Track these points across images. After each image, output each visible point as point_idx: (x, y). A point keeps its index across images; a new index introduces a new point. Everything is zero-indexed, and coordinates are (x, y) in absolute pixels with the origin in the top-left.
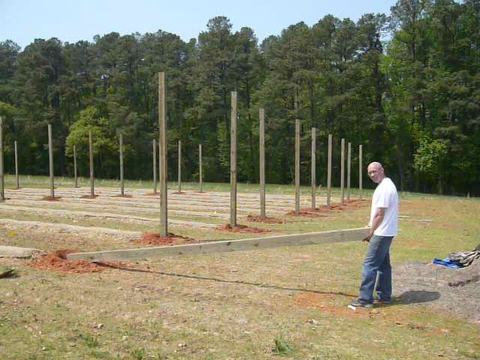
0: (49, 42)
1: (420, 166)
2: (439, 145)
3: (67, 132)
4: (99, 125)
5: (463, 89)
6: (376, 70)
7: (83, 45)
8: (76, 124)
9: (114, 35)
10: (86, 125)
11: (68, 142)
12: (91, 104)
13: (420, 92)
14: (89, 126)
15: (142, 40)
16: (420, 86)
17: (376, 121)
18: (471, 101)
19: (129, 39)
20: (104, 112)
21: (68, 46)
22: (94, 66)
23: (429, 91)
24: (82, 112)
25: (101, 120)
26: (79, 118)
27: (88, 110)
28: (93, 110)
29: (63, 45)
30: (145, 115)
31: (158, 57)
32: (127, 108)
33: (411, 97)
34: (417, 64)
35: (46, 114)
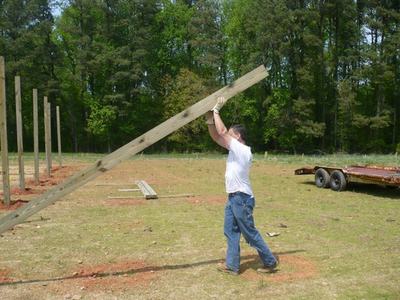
1: (93, 130)
2: (108, 111)
5: (126, 62)
6: (48, 40)
13: (91, 62)
16: (89, 57)
17: (51, 88)
18: (134, 73)
23: (97, 62)
33: (83, 67)
34: (86, 38)
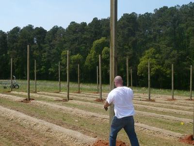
0: (130, 15)
3: (138, 62)
4: (156, 58)
7: (148, 15)
8: (143, 58)
9: (165, 8)
10: (148, 58)
11: (138, 68)
12: (152, 47)
14: (150, 59)
15: (180, 9)
19: (173, 9)
20: (158, 51)
21: (141, 16)
22: (154, 25)
24: (147, 51)
25: (157, 56)
26: (145, 55)
27: (150, 50)
28: (152, 50)
29: (138, 16)
30: (182, 52)
31: (189, 18)
32: (171, 48)
35: (128, 53)
